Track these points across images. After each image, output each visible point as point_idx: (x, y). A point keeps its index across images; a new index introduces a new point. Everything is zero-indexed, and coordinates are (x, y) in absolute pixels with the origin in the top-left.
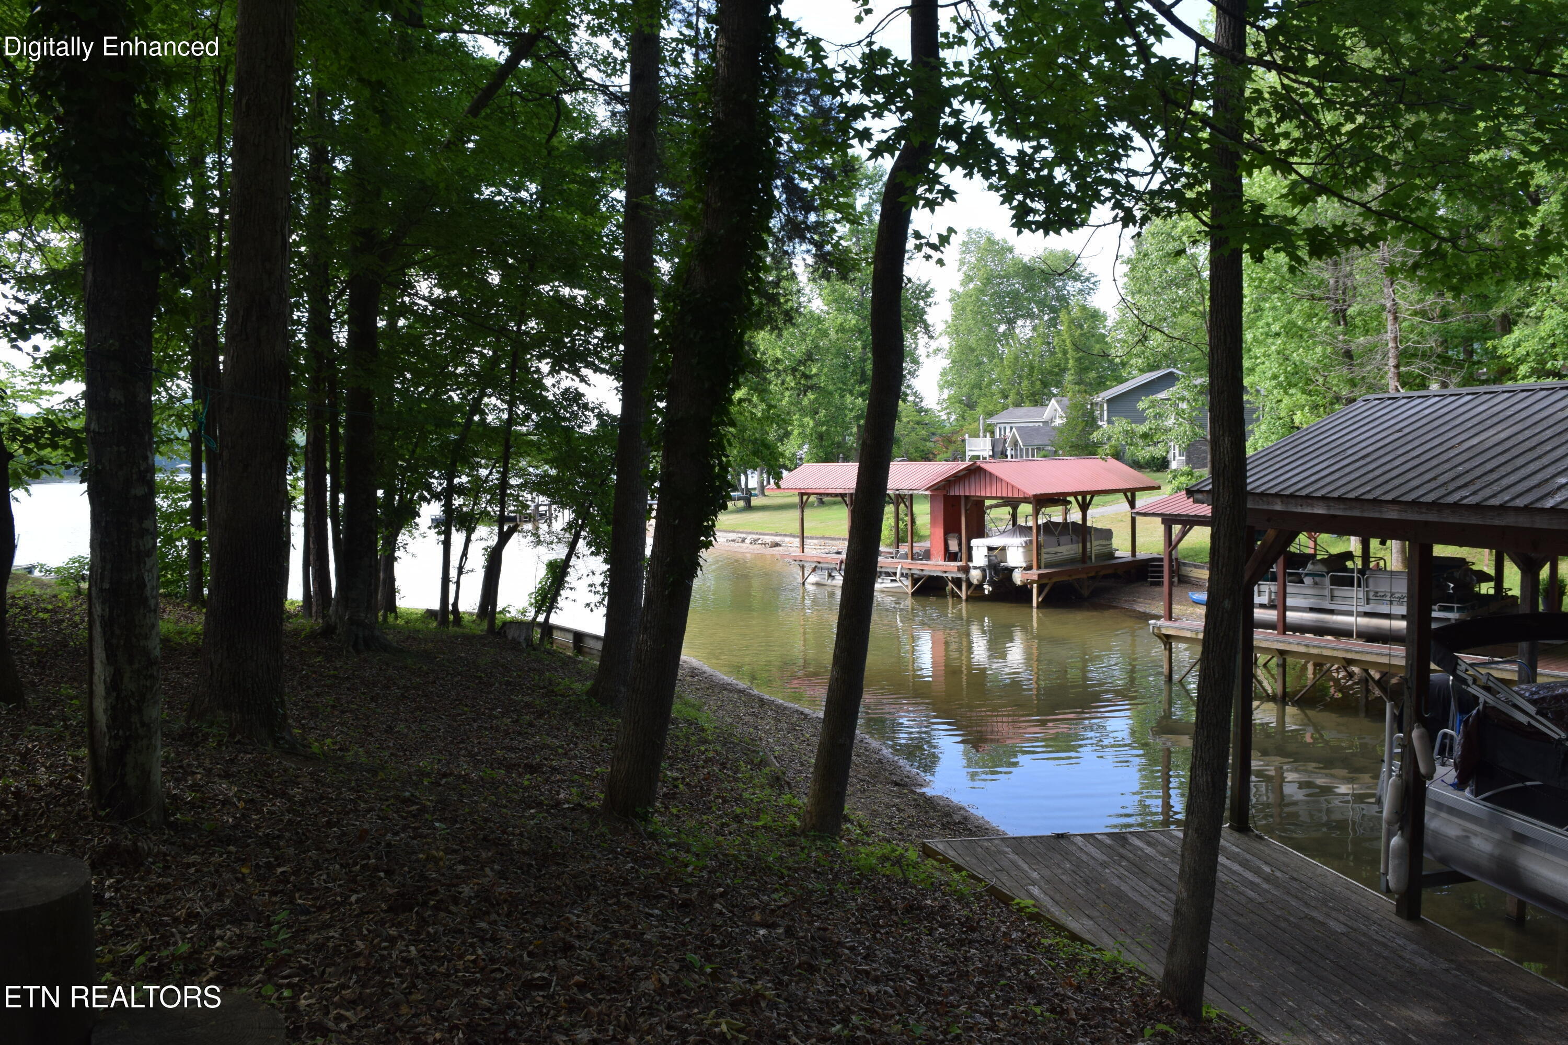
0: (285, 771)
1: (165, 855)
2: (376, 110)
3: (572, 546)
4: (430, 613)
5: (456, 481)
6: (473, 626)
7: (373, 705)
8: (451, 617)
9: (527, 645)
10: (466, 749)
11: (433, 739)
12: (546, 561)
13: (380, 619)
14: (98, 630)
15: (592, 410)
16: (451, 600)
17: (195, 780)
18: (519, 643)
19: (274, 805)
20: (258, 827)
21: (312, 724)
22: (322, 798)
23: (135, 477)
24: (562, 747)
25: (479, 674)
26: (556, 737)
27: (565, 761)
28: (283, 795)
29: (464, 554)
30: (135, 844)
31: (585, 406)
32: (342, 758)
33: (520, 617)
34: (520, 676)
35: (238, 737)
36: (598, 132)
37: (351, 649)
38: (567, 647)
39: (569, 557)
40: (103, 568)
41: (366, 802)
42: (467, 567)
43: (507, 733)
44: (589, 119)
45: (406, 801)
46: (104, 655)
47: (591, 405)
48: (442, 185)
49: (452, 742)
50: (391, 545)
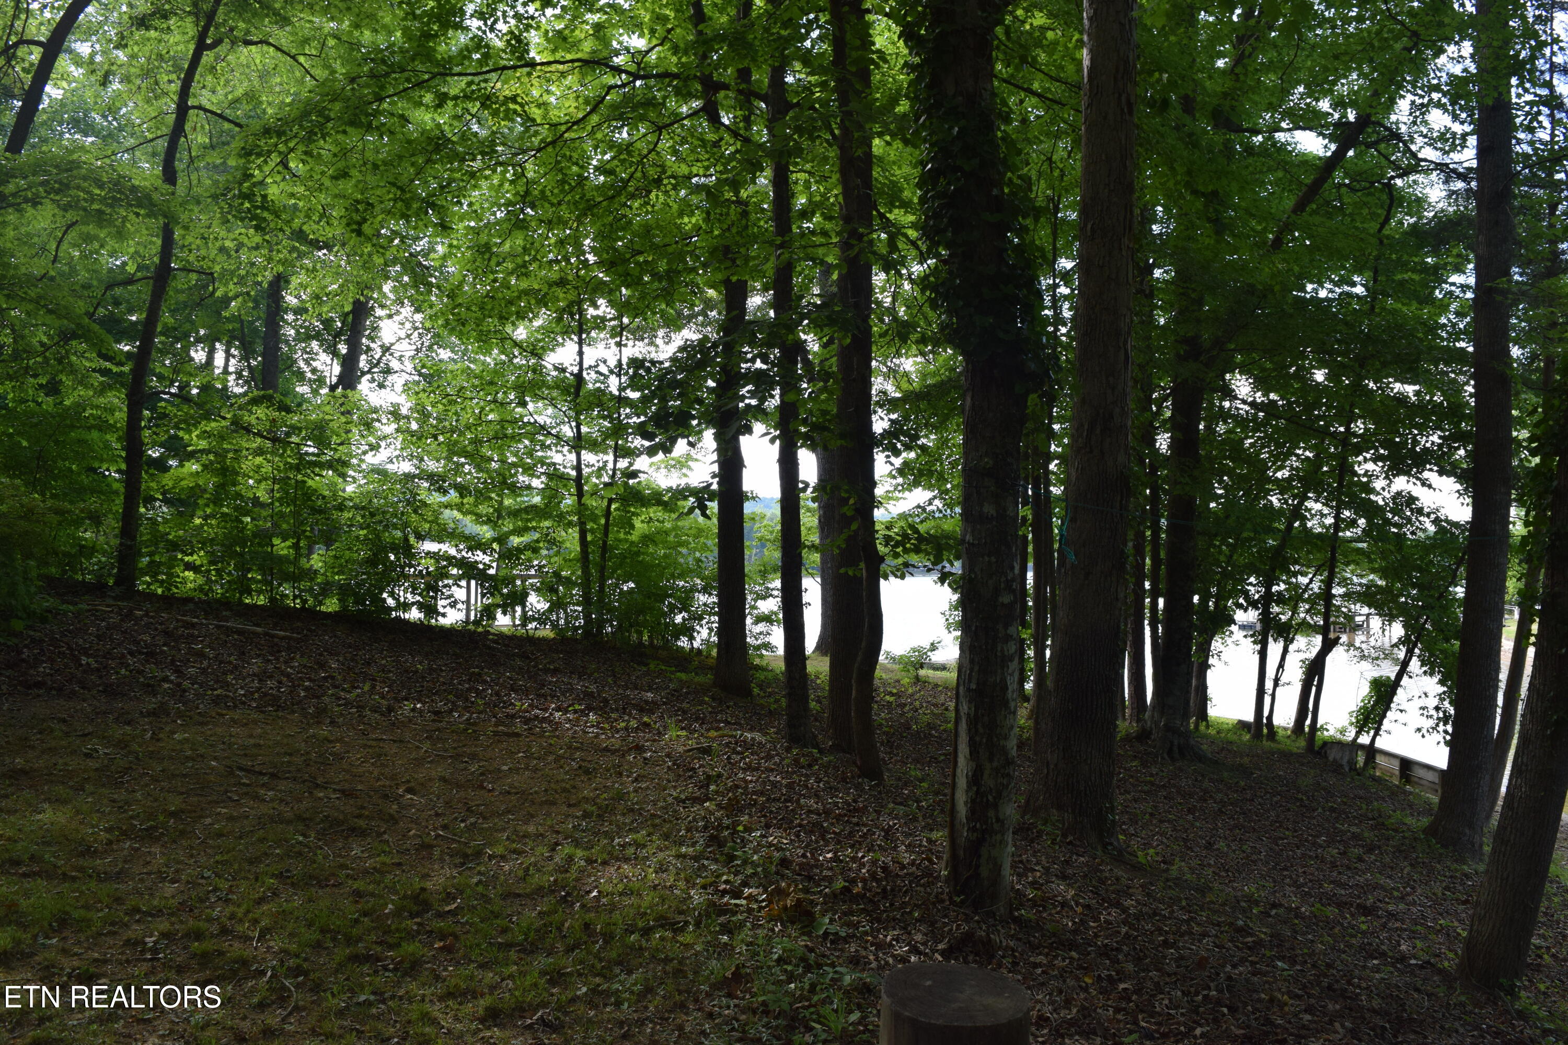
0: (1118, 879)
1: (1013, 950)
2: (1209, 220)
3: (1405, 664)
4: (1242, 725)
5: (1275, 589)
6: (1288, 742)
7: (1190, 817)
8: (1265, 731)
9: (1350, 769)
10: (1291, 877)
11: (1254, 862)
12: (1369, 679)
13: (1192, 726)
14: (963, 726)
15: (1428, 515)
16: (1266, 713)
17: (1034, 877)
18: (1342, 766)
19: (1109, 914)
20: (1096, 936)
21: (1132, 831)
22: (1155, 914)
23: (1003, 586)
24: (1398, 889)
25: (1300, 796)
26: (1390, 877)
27: (1402, 906)
28: (1118, 905)
29: (1281, 666)
30: (988, 935)
31: (1420, 511)
32: (1167, 870)
33: (1339, 736)
34: (1345, 804)
35: (1070, 838)
36: (1432, 214)
37: (1166, 756)
38: (1392, 775)
39: (1399, 676)
40: (972, 670)
41: (1199, 924)
42: (1283, 679)
43: (1334, 865)
44: (1420, 203)
45: (1239, 930)
46: (967, 751)
47: (1426, 510)
48: (1277, 288)
49: (1274, 868)
50: (1205, 650)
